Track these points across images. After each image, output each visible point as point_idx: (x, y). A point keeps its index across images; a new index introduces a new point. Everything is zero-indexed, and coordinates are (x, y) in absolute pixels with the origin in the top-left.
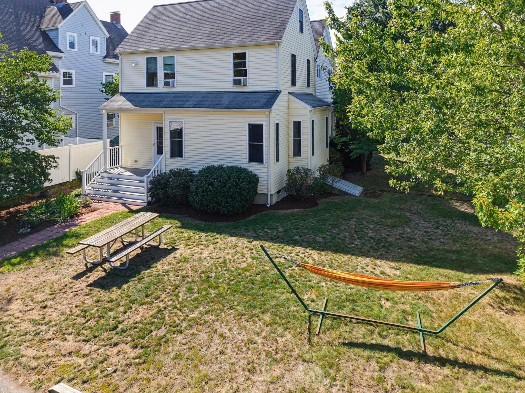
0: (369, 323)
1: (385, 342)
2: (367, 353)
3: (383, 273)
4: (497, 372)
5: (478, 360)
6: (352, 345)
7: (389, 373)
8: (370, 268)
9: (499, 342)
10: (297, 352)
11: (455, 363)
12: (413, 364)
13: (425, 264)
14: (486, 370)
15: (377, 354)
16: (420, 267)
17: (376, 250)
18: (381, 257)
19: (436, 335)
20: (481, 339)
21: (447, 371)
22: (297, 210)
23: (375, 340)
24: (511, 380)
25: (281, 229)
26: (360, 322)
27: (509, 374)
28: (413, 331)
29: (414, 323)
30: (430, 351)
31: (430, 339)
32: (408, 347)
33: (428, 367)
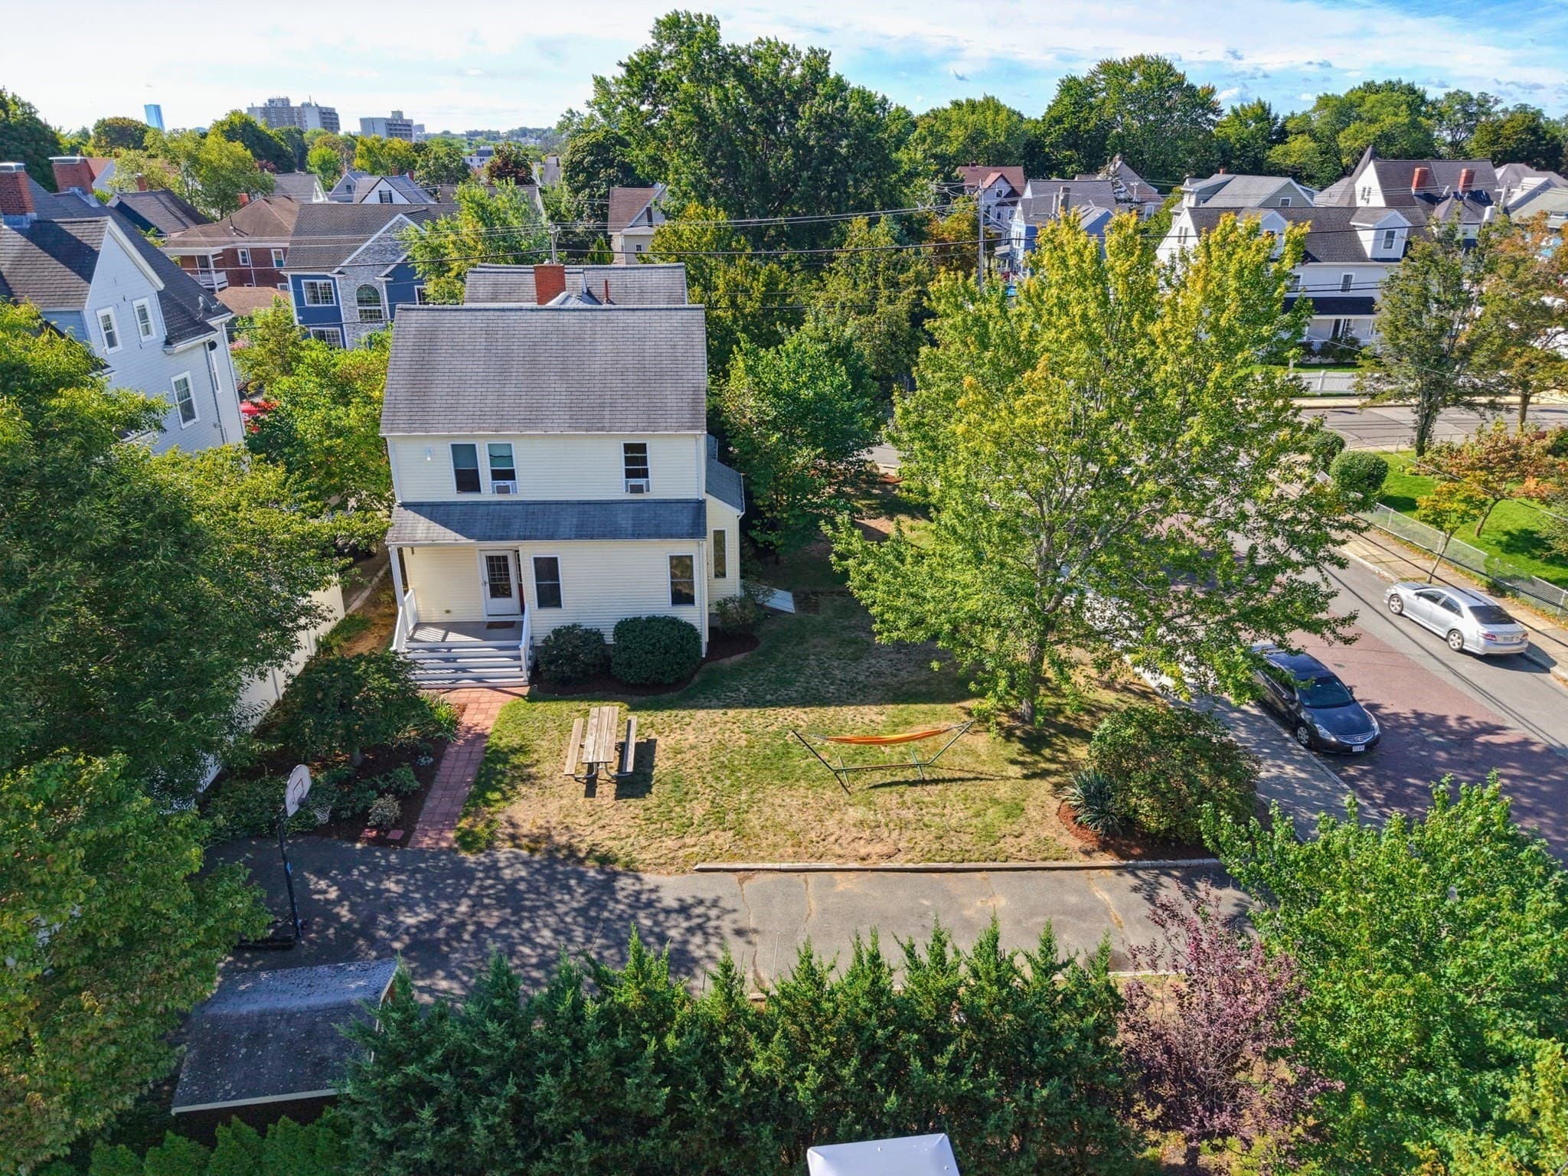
0: (881, 768)
1: (897, 779)
2: (888, 789)
3: (872, 721)
4: (969, 780)
5: (958, 775)
6: (876, 787)
7: (906, 797)
8: (858, 718)
9: (968, 760)
10: (842, 802)
11: (944, 781)
12: (919, 788)
13: (903, 702)
14: (962, 780)
15: (894, 788)
16: (901, 706)
17: (854, 695)
18: (862, 703)
19: (929, 766)
20: (957, 760)
21: (940, 787)
22: (742, 656)
23: (889, 779)
24: (977, 782)
25: (745, 690)
26: (873, 769)
27: (975, 779)
28: (911, 766)
29: (911, 761)
30: (927, 777)
31: (926, 769)
32: (912, 779)
33: (928, 788)
